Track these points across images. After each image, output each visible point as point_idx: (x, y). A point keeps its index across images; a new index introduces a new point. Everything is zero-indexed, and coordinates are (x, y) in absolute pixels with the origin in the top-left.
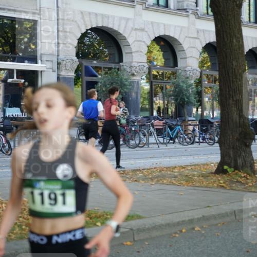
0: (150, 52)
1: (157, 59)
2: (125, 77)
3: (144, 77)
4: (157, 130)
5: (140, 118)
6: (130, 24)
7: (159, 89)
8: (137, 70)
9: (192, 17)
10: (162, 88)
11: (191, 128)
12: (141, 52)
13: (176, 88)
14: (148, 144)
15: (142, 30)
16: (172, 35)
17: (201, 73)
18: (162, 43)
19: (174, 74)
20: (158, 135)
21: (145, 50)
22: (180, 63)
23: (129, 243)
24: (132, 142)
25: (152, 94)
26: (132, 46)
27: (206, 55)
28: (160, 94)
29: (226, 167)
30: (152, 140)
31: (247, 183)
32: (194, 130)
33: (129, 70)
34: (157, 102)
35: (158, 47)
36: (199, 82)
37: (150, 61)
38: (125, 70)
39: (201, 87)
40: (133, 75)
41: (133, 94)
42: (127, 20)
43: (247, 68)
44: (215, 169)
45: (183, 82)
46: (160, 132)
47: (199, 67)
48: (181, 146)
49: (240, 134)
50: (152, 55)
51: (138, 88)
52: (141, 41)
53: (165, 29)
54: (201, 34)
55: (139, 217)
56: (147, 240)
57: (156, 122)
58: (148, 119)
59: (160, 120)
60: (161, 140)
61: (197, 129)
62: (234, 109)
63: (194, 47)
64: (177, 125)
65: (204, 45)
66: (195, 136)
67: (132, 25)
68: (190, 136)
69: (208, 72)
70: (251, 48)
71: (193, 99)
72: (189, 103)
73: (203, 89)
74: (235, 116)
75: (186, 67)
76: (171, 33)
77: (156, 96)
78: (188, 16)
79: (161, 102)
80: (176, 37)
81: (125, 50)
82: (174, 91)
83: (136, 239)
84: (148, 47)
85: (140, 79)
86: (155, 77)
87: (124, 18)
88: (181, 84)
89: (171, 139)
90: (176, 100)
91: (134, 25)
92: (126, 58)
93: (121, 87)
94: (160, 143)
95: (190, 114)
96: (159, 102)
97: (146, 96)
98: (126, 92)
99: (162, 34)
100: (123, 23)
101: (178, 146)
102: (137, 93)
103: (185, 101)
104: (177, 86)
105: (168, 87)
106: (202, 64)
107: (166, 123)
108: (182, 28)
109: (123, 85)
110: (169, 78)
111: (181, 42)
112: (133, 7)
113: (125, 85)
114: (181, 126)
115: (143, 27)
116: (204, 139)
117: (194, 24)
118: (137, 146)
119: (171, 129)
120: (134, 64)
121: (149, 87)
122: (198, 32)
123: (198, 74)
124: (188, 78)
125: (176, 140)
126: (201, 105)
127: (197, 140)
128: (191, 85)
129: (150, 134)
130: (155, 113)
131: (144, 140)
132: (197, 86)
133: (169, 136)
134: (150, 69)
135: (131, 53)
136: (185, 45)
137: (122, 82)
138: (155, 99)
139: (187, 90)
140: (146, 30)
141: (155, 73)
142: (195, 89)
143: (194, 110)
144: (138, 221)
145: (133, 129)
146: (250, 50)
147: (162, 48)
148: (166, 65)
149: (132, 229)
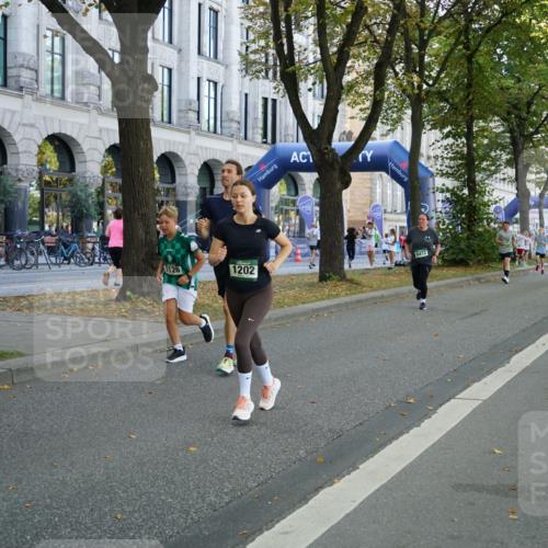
0: (41, 152)
1: (50, 162)
2: (10, 183)
3: (33, 183)
4: (48, 248)
5: (27, 233)
6: (17, 119)
7: (52, 199)
8: (25, 174)
9: (94, 112)
10: (56, 197)
11: (90, 246)
12: (30, 152)
13: (73, 197)
14: (37, 264)
15: (32, 126)
16: (69, 133)
17: (104, 180)
18: (57, 143)
19: (71, 180)
20: (49, 254)
21: (35, 150)
22: (79, 168)
23: (6, 387)
24: (17, 263)
25: (43, 204)
26: (19, 145)
27: (110, 159)
28: (54, 204)
29: (128, 293)
30: (42, 260)
31: (153, 312)
32: (93, 249)
33: (15, 174)
34: (50, 214)
35: (51, 148)
36: (101, 192)
37: (41, 164)
38: (9, 174)
39: (104, 196)
40: (20, 180)
41: (20, 204)
42: (14, 112)
43: (157, 176)
44: (116, 295)
45: (81, 191)
46: (51, 251)
47: (102, 173)
48: (77, 267)
49: (146, 254)
50: (45, 156)
51: (26, 197)
52: (29, 139)
53: (60, 126)
54: (104, 133)
55: (20, 355)
56: (28, 382)
57: (47, 239)
58: (38, 234)
59: (52, 236)
60: (53, 259)
61: (97, 247)
62: (140, 224)
63: (95, 149)
64: (73, 242)
65: (107, 147)
66: (95, 256)
67: (18, 120)
68: (88, 255)
69: (112, 179)
70: (163, 152)
71: (93, 211)
72: (89, 217)
73: (106, 199)
74: (141, 233)
75: (85, 172)
76: (68, 131)
77: (47, 207)
78: (88, 111)
79: (55, 214)
80: (74, 136)
81: (9, 150)
82: (71, 201)
83: (15, 381)
84: (39, 147)
85: (27, 185)
86: (47, 183)
87: (9, 110)
88: (79, 193)
89: (65, 259)
90: (73, 212)
91: (22, 119)
92: (10, 159)
93: (5, 195)
94: (52, 263)
95: (90, 229)
96: (51, 214)
97: (37, 206)
98: (10, 202)
99: (56, 131)
100: (8, 116)
101: (73, 267)
102: (24, 203)
103: (82, 212)
104: (74, 195)
105: (64, 196)
106: (105, 170)
107: (60, 240)
108: (82, 125)
109: (6, 192)
110: (65, 185)
111: (80, 142)
112: (21, 97)
113: (9, 192)
114: (78, 243)
115: (32, 122)
116: (105, 259)
117: (97, 121)
118: (23, 267)
119: (66, 246)
120: (21, 167)
121: (39, 195)
122: (101, 131)
123: (101, 182)
124: (87, 186)
125: (72, 260)
126: (102, 218)
127: (97, 260)
128: (91, 194)
129: (40, 253)
130: (47, 228)
131: (32, 260)
132: (98, 196)
133: (62, 254)
134: (41, 174)
135: (18, 153)
136: (85, 147)
137: (5, 189)
138: (46, 210)
139: (86, 201)
140: (38, 125)
141: (47, 178)
142: (96, 199)
143: (95, 224)
144: (18, 359)
145: (18, 246)
146: (163, 155)
147: (57, 149)
148: (61, 169)
149: (10, 370)
